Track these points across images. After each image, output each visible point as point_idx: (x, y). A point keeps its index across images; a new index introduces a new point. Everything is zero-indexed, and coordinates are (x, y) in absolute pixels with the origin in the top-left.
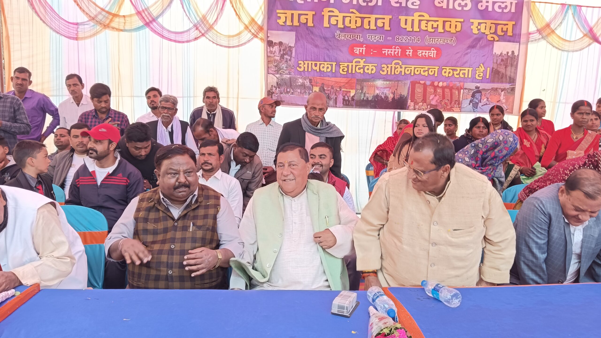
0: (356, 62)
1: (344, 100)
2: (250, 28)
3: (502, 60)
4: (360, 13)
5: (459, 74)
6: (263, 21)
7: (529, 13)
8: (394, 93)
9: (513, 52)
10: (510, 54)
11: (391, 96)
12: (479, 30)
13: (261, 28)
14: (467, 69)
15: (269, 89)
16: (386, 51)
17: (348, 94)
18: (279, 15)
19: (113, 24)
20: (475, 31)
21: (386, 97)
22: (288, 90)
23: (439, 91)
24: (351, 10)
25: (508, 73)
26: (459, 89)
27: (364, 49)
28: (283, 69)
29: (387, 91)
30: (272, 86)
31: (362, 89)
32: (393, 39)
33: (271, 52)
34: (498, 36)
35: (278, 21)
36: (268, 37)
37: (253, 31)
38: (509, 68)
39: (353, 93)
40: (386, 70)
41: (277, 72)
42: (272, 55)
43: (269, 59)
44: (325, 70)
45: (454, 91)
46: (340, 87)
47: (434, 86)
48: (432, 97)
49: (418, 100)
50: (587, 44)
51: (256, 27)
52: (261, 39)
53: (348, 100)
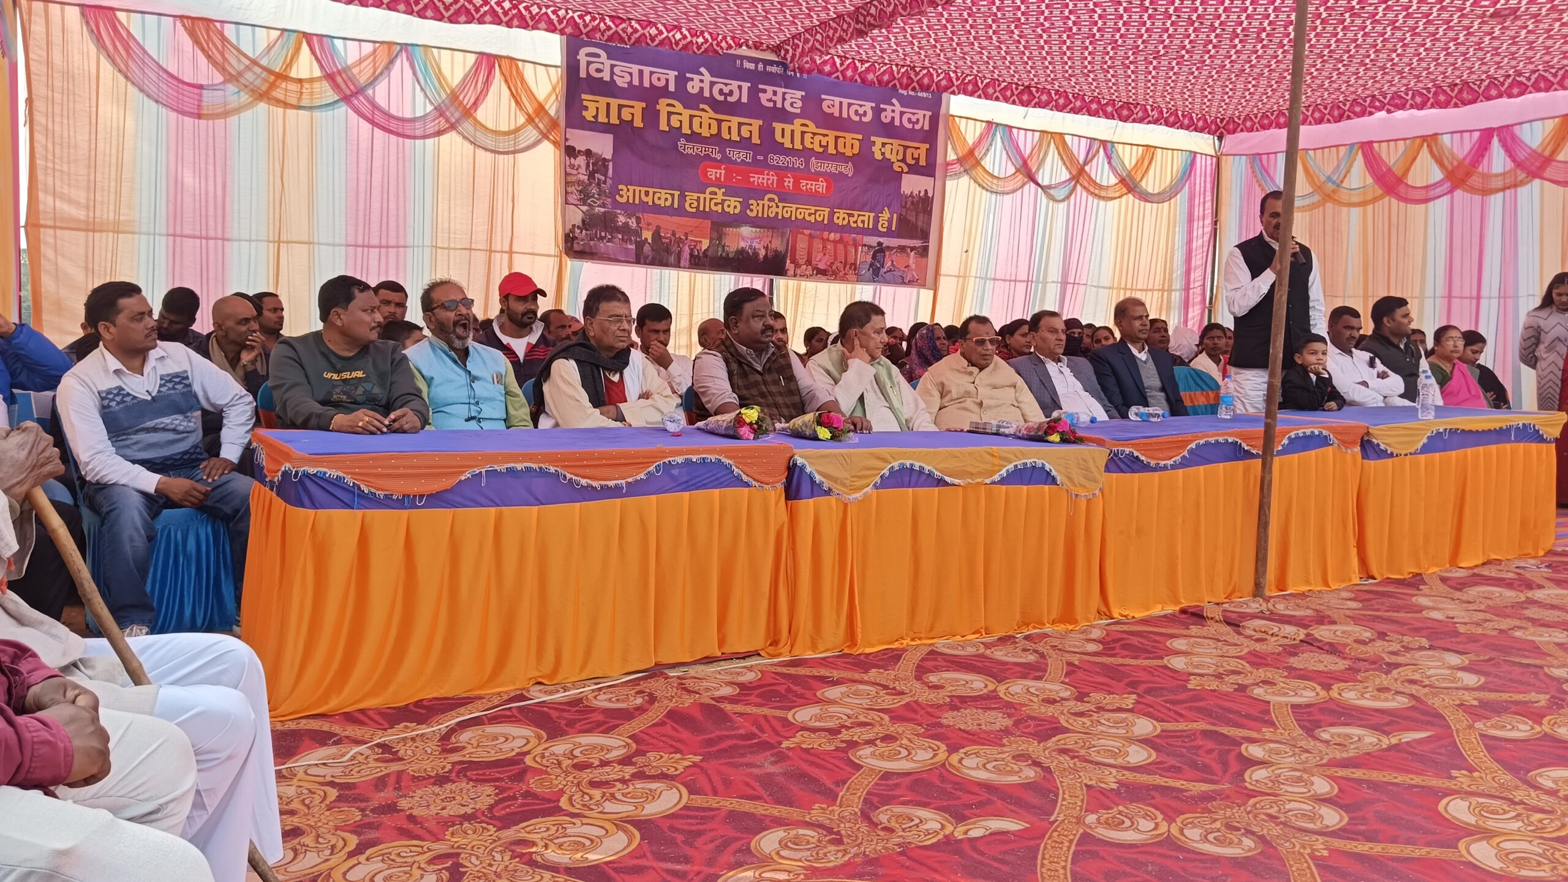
0: (711, 193)
1: (691, 255)
2: (537, 120)
3: (912, 202)
4: (716, 112)
5: (856, 222)
6: (557, 111)
7: (946, 133)
8: (766, 248)
9: (926, 191)
10: (922, 194)
11: (762, 253)
12: (883, 154)
13: (554, 124)
14: (867, 214)
15: (567, 231)
16: (756, 179)
17: (698, 247)
18: (585, 103)
19: (278, 94)
20: (878, 156)
21: (756, 254)
22: (603, 234)
23: (830, 246)
24: (702, 106)
25: (920, 224)
26: (856, 245)
27: (723, 172)
28: (593, 197)
29: (755, 245)
30: (574, 226)
31: (720, 238)
32: (766, 158)
33: (572, 166)
34: (908, 165)
35: (584, 113)
36: (566, 140)
37: (541, 126)
38: (921, 216)
39: (705, 244)
40: (756, 208)
41: (584, 202)
42: (574, 172)
43: (569, 179)
44: (662, 203)
45: (849, 248)
46: (686, 235)
47: (823, 239)
48: (820, 256)
49: (802, 262)
50: (1020, 184)
51: (546, 120)
52: (555, 143)
53: (698, 256)
